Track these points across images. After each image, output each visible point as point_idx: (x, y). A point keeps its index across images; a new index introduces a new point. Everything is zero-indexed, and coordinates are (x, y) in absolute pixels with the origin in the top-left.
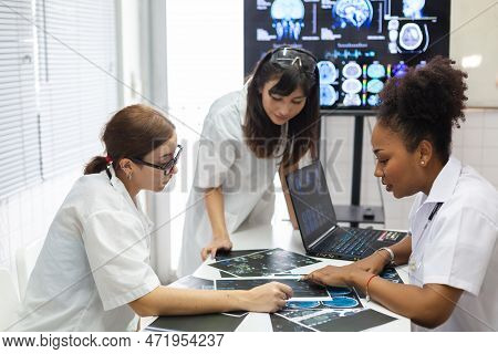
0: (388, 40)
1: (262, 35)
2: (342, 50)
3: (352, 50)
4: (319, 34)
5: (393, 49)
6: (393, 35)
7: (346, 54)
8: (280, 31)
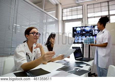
0: (93, 33)
1: (75, 33)
2: (86, 34)
3: (88, 34)
4: (83, 32)
5: (94, 34)
6: (93, 32)
7: (87, 35)
8: (77, 32)
